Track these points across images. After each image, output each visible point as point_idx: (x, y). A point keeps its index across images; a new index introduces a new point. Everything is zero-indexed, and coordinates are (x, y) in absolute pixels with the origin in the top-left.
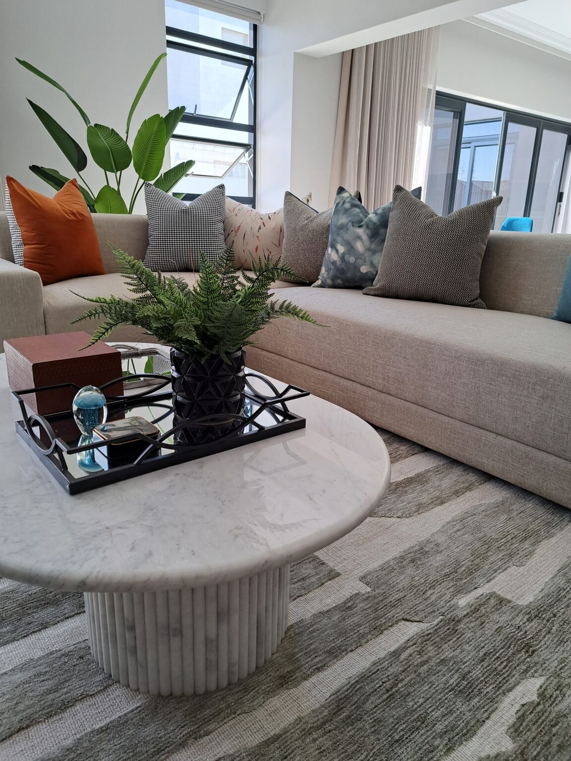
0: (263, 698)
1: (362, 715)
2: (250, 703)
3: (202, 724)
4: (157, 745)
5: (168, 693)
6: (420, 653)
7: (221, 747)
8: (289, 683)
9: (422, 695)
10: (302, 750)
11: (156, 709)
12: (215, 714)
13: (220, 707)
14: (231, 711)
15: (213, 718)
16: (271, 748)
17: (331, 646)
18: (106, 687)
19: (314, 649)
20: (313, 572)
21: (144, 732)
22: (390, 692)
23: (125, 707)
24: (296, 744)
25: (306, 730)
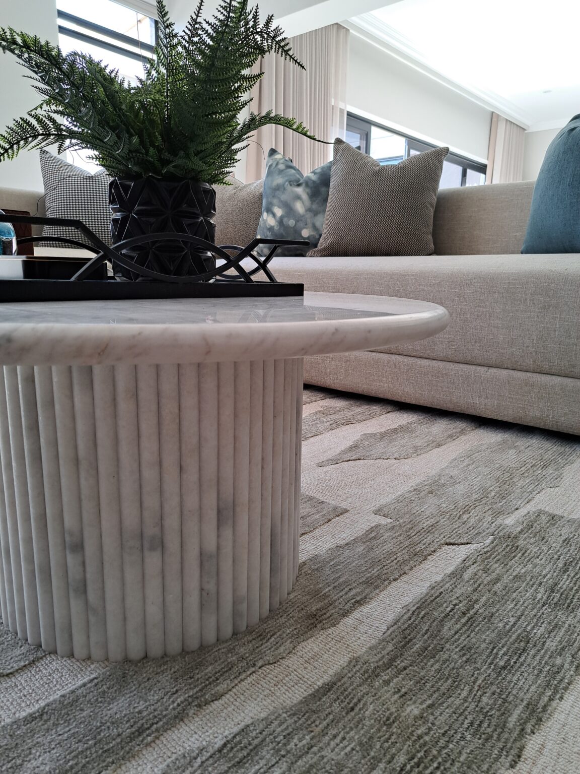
0: (291, 643)
1: (442, 645)
2: (274, 651)
3: (206, 686)
4: (135, 723)
5: (142, 655)
6: (486, 570)
7: (244, 712)
8: (324, 622)
9: (510, 614)
10: (373, 696)
11: (124, 677)
12: (223, 670)
13: (229, 660)
14: (247, 664)
15: (221, 675)
16: (324, 702)
17: (366, 576)
18: (33, 661)
19: (344, 582)
20: (313, 511)
21: (109, 710)
22: (468, 615)
23: (70, 683)
24: (361, 691)
25: (370, 671)
